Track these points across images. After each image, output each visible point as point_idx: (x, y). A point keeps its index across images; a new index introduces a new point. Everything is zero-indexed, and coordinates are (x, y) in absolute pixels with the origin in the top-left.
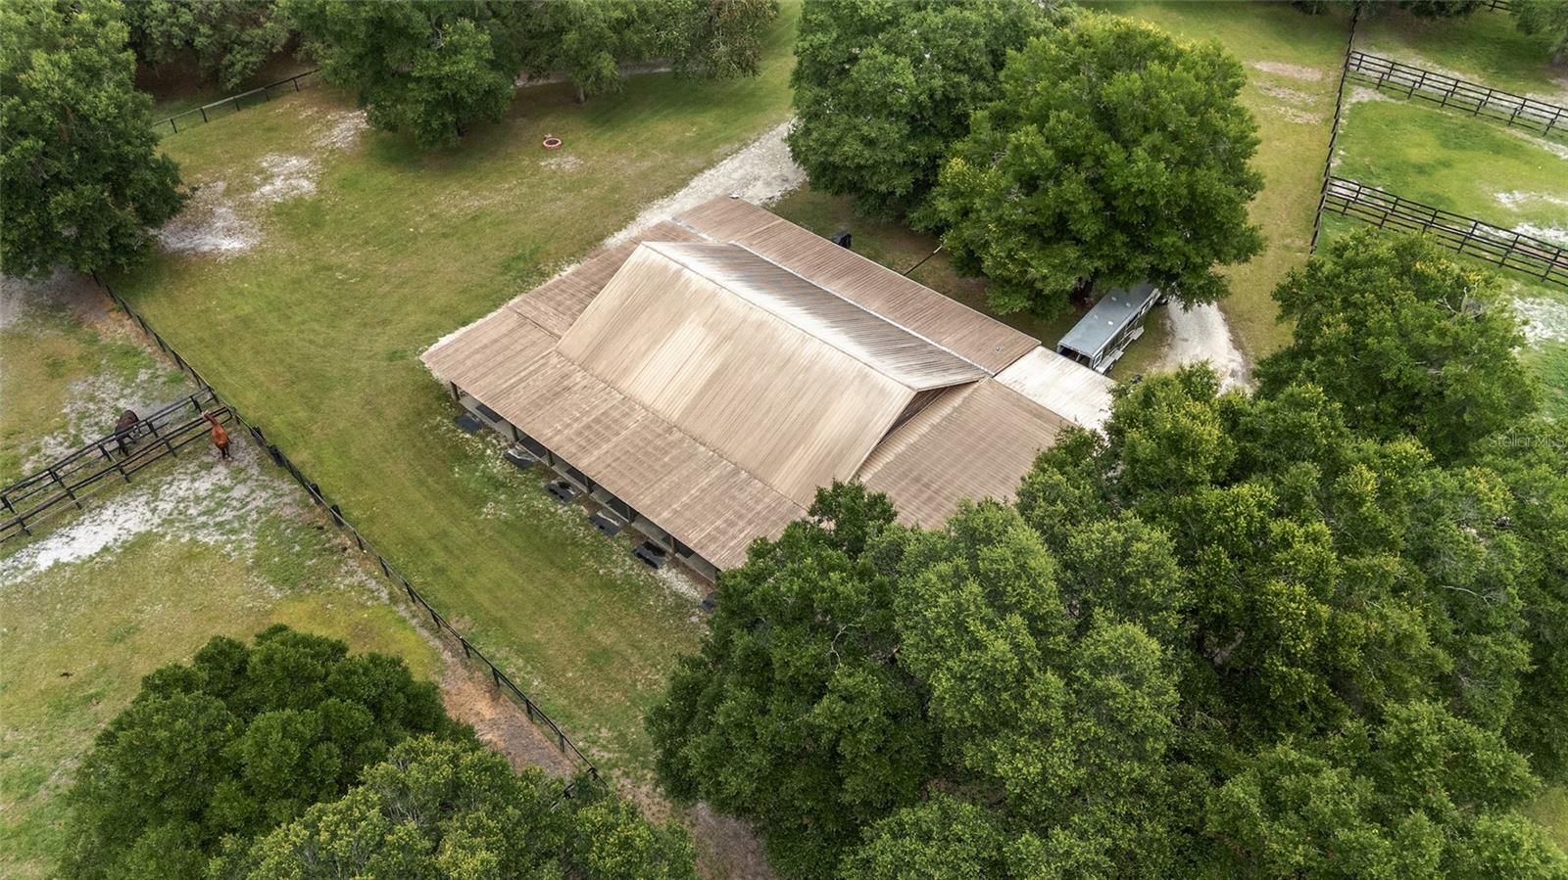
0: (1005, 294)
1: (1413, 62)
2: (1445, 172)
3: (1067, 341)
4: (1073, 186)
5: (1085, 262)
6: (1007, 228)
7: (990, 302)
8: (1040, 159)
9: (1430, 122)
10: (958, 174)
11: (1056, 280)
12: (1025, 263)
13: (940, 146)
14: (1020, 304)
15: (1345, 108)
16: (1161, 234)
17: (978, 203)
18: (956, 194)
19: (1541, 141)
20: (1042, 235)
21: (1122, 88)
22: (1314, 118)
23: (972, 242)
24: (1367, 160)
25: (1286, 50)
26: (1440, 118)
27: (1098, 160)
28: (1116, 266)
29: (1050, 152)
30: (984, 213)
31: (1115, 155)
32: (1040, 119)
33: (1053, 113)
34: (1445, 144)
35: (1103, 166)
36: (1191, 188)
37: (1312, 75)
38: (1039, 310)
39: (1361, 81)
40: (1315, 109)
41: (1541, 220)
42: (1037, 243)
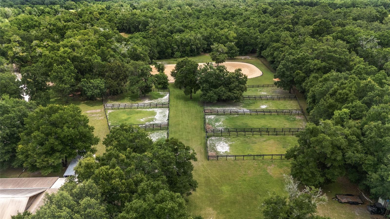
0: (45, 170)
1: (116, 103)
2: (130, 119)
3: (65, 174)
4: (52, 140)
5: (62, 155)
6: (39, 155)
7: (42, 174)
8: (41, 137)
9: (124, 112)
10: (21, 148)
11: (57, 162)
12: (47, 161)
13: (14, 145)
14: (50, 171)
15: (107, 114)
16: (76, 143)
17: (29, 152)
18: (22, 153)
19: (144, 109)
20: (49, 154)
21: (55, 117)
22: (102, 118)
23: (32, 162)
24: (115, 122)
25: (92, 108)
26: (125, 111)
27: (56, 134)
28: (70, 154)
29: (43, 135)
30: (32, 154)
31: (59, 131)
32: (38, 129)
33: (40, 127)
34: (128, 115)
35: (57, 134)
36: (79, 132)
37: (99, 111)
38: (56, 171)
39: (108, 109)
40: (102, 116)
41: (149, 121)
42: (49, 156)
